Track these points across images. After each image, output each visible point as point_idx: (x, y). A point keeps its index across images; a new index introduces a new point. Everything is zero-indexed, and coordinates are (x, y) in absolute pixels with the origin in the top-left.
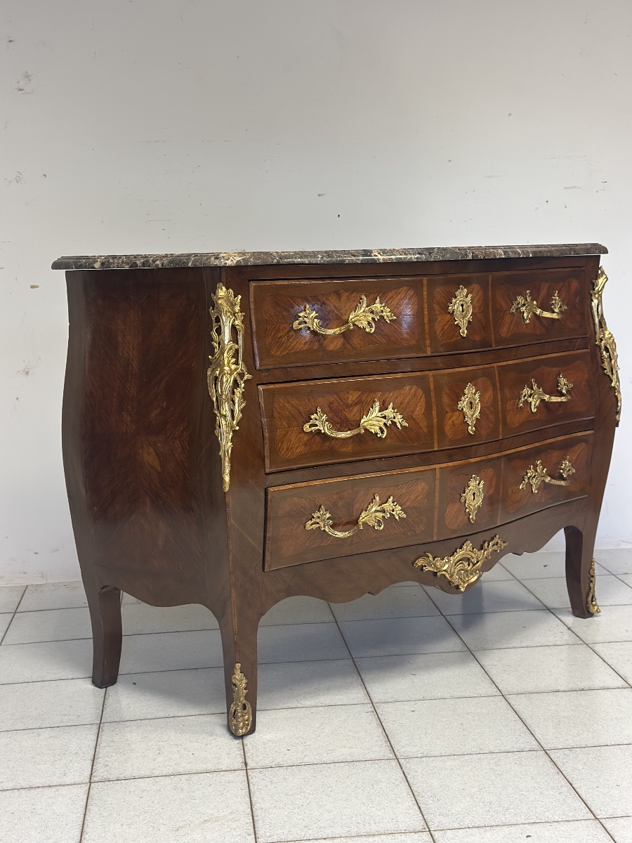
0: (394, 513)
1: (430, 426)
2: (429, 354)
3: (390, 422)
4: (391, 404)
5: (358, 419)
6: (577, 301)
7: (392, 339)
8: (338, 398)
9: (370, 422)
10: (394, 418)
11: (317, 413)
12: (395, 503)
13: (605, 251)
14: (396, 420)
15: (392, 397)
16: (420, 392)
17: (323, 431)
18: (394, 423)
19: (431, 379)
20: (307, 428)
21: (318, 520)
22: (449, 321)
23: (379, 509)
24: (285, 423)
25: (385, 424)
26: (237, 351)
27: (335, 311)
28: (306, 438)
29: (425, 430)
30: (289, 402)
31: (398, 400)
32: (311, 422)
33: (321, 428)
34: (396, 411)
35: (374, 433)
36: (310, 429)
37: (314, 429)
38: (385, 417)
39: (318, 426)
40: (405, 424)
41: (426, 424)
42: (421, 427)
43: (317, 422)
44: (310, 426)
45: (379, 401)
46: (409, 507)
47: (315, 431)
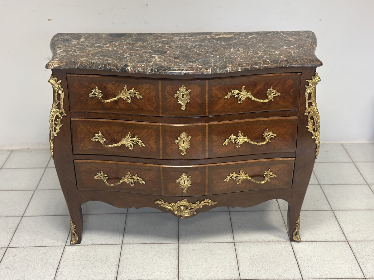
0: (139, 181)
1: (158, 148)
2: (161, 115)
3: (135, 143)
4: (137, 136)
5: (120, 139)
6: (292, 91)
7: (141, 106)
8: (111, 129)
9: (126, 141)
11: (99, 134)
12: (139, 177)
13: (321, 64)
14: (139, 143)
15: (138, 132)
16: (154, 133)
17: (100, 142)
19: (161, 128)
20: (93, 139)
21: (100, 176)
22: (175, 101)
23: (131, 177)
24: (82, 136)
25: (133, 144)
26: (59, 103)
27: (112, 90)
28: (93, 143)
29: (155, 150)
30: (85, 127)
31: (141, 135)
32: (95, 137)
33: (99, 140)
34: (139, 139)
35: (127, 146)
36: (95, 140)
37: (97, 140)
38: (133, 141)
39: (98, 139)
40: (144, 145)
41: (156, 147)
42: (153, 148)
43: (98, 137)
44: (95, 139)
45: (131, 133)
46: (147, 180)
47: (97, 141)
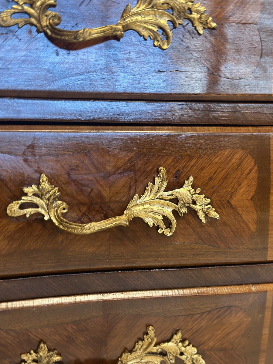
0: (183, 357)
3: (184, 210)
4: (191, 179)
5: (124, 199)
9: (146, 206)
10: (194, 202)
11: (38, 184)
12: (187, 342)
14: (197, 207)
15: (192, 166)
16: (250, 163)
17: (46, 218)
18: (193, 213)
20: (14, 209)
23: (155, 349)
25: (175, 212)
28: (12, 227)
31: (207, 173)
32: (24, 199)
33: (43, 212)
34: (198, 191)
35: (151, 225)
36: (22, 212)
37: (29, 211)
38: (176, 201)
39: (38, 207)
40: (214, 214)
41: (255, 216)
42: (244, 222)
43: (36, 200)
44: (22, 207)
45: (168, 172)
46: (211, 349)
47: (31, 216)
